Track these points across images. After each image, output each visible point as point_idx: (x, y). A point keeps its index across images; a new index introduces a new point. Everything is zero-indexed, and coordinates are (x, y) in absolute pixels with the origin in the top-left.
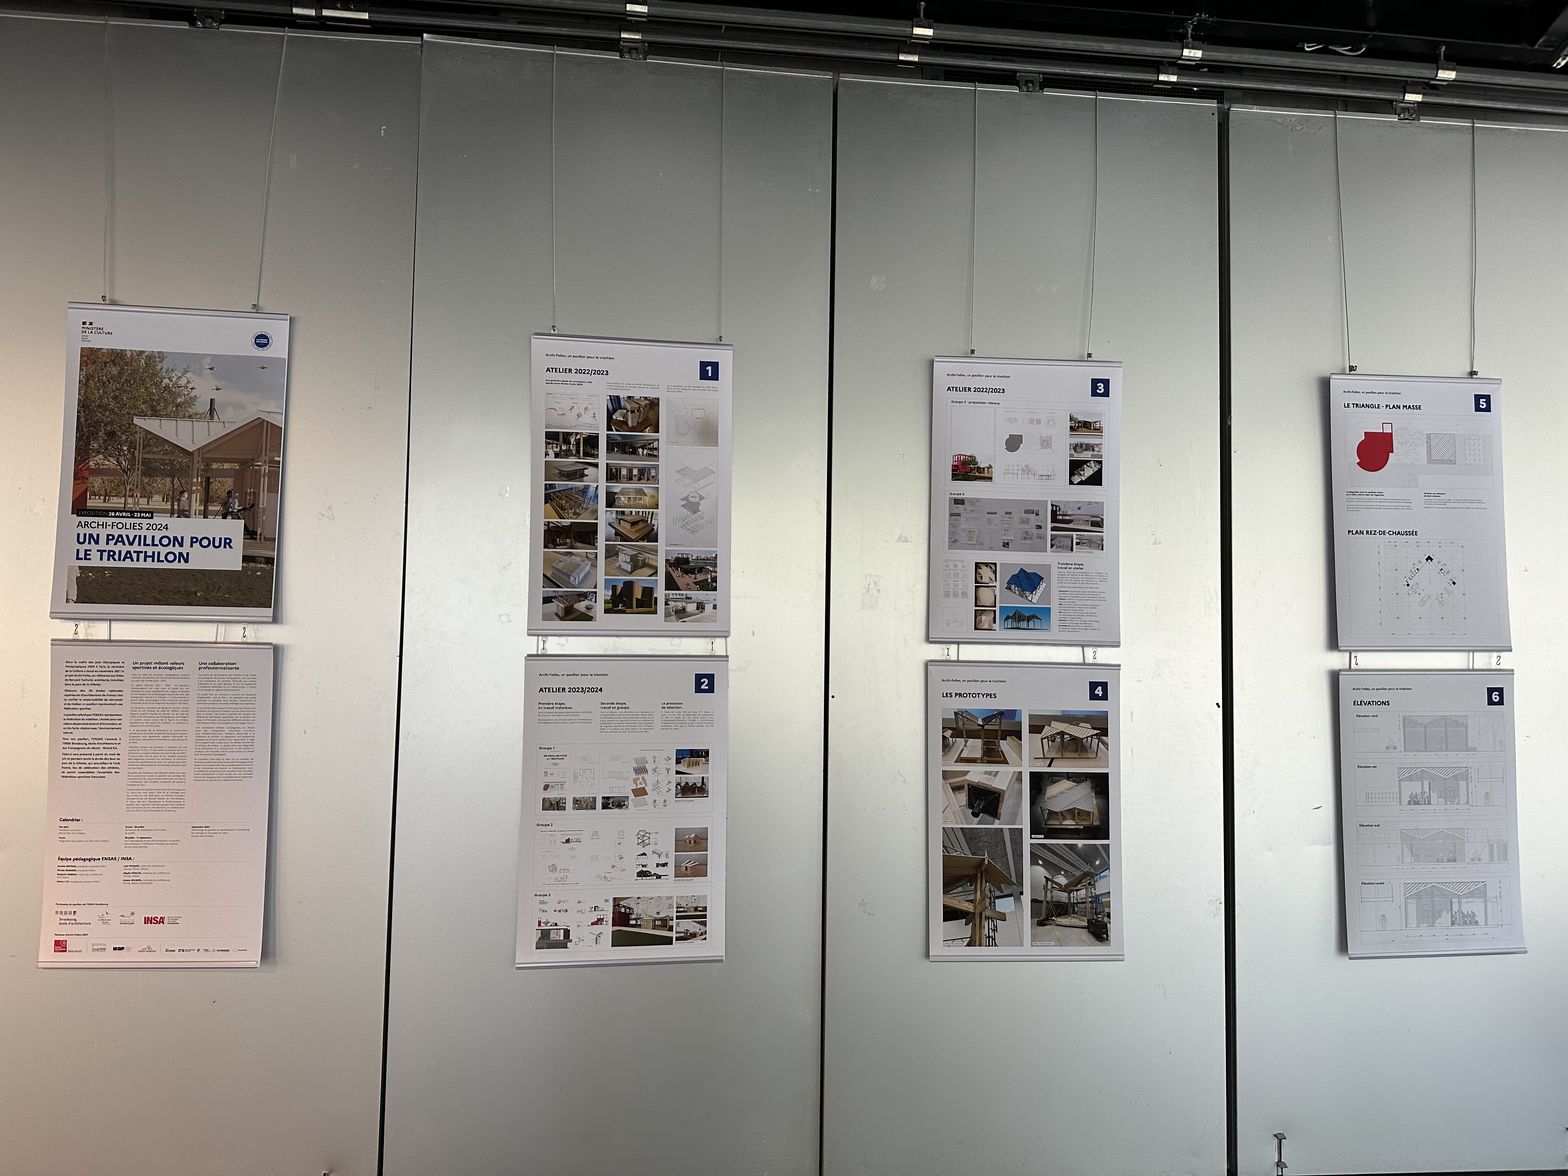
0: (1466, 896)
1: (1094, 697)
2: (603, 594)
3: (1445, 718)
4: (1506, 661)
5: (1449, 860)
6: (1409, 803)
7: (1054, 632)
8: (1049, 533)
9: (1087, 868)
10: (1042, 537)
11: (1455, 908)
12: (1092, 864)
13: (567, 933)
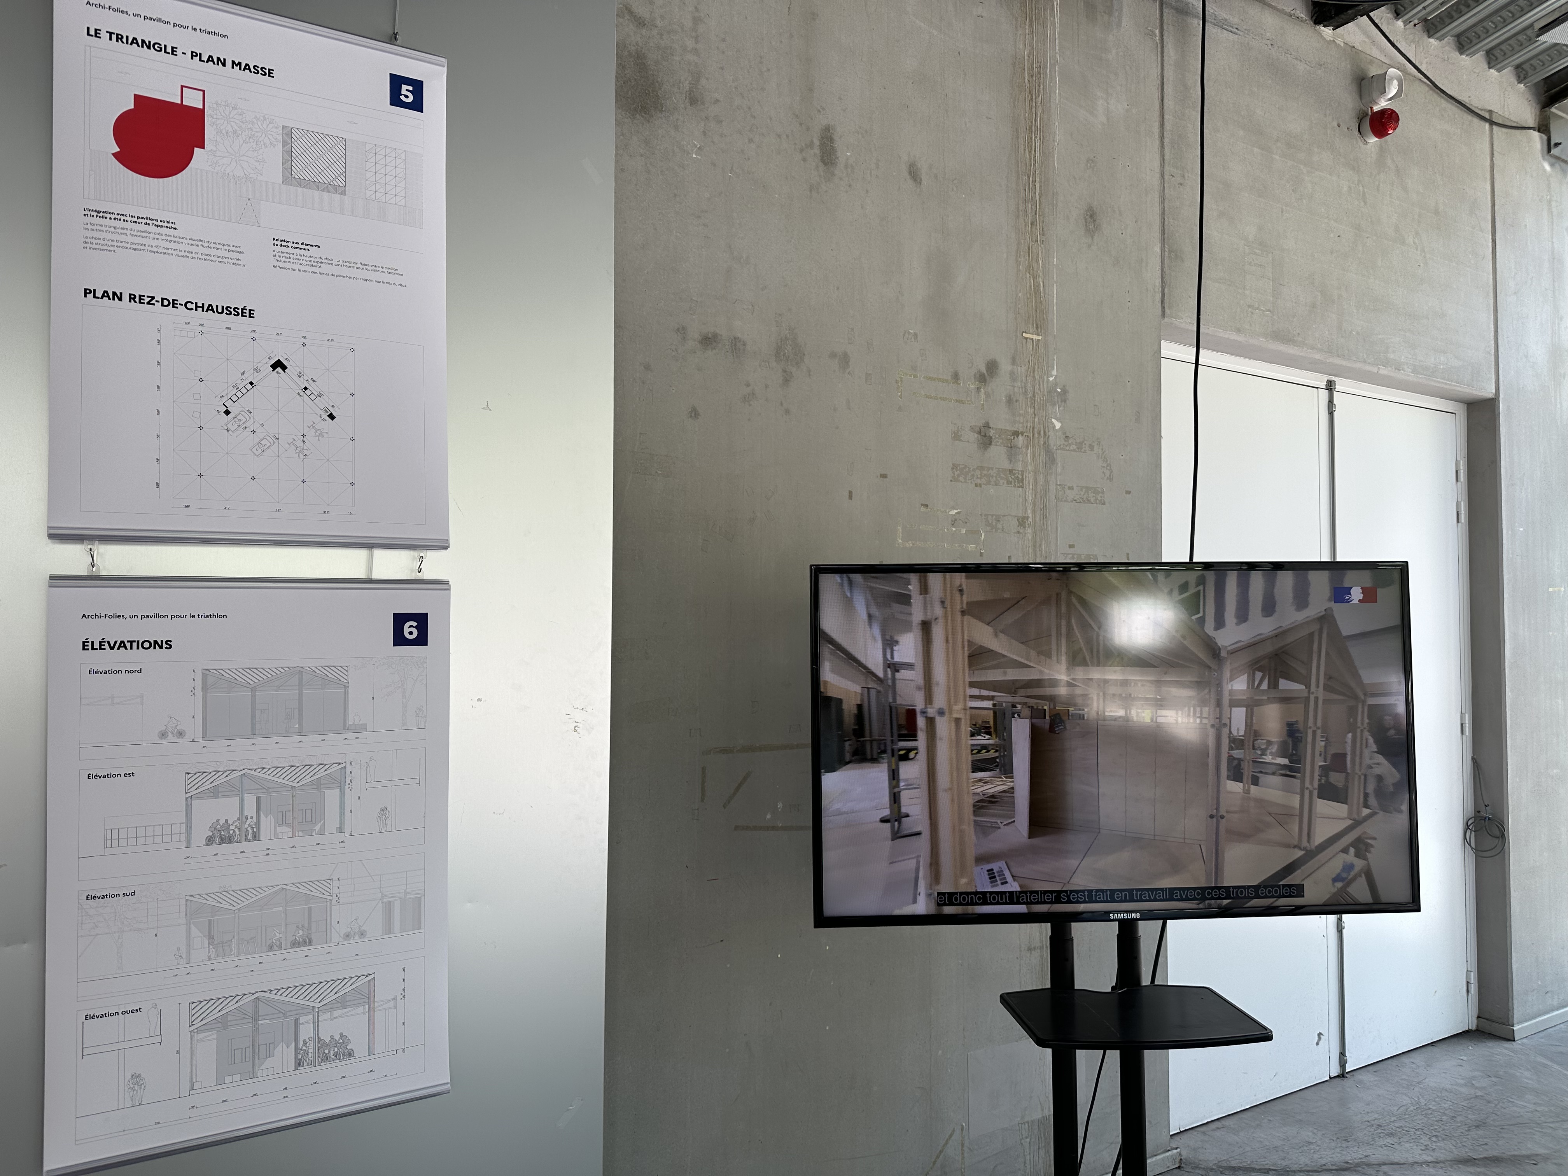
0: (329, 1007)
3: (300, 672)
4: (436, 564)
5: (295, 944)
6: (210, 841)
11: (305, 1032)
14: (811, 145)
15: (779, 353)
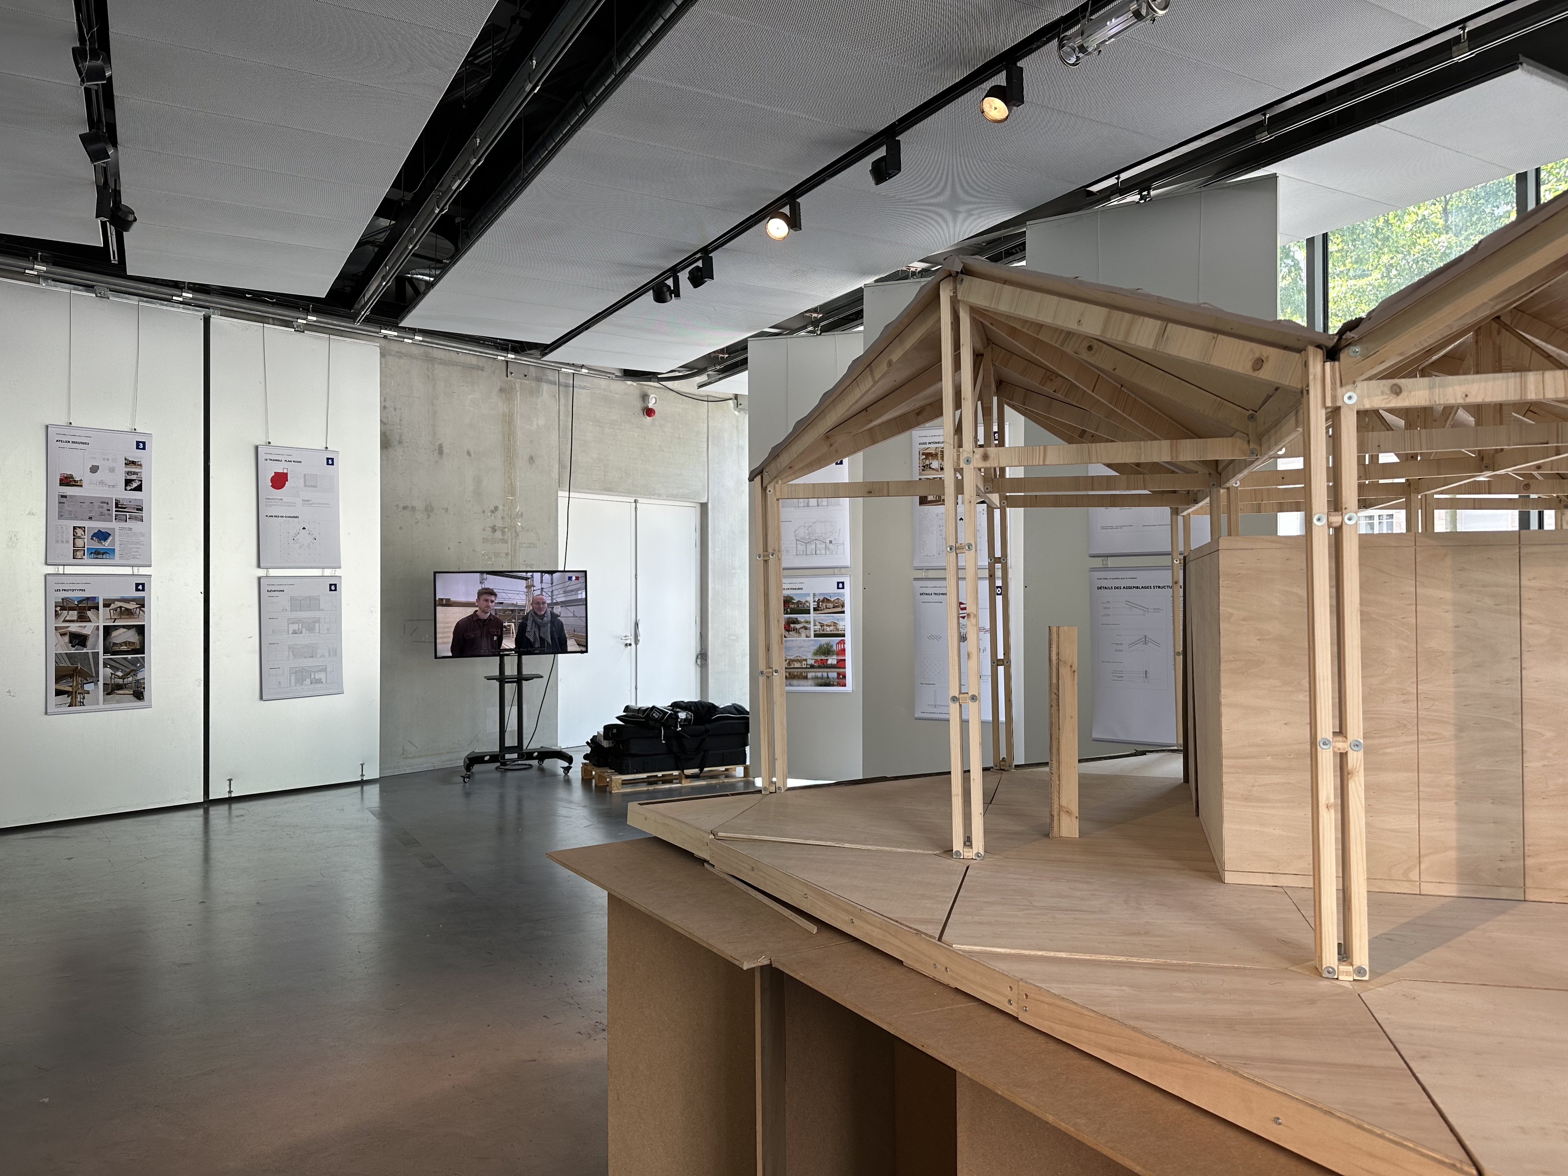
0: (317, 671)
1: (137, 590)
3: (310, 597)
4: (338, 572)
5: (310, 657)
6: (292, 633)
7: (117, 560)
8: (114, 513)
9: (133, 668)
10: (111, 515)
11: (312, 676)
12: (136, 666)
14: (435, 450)
15: (426, 509)
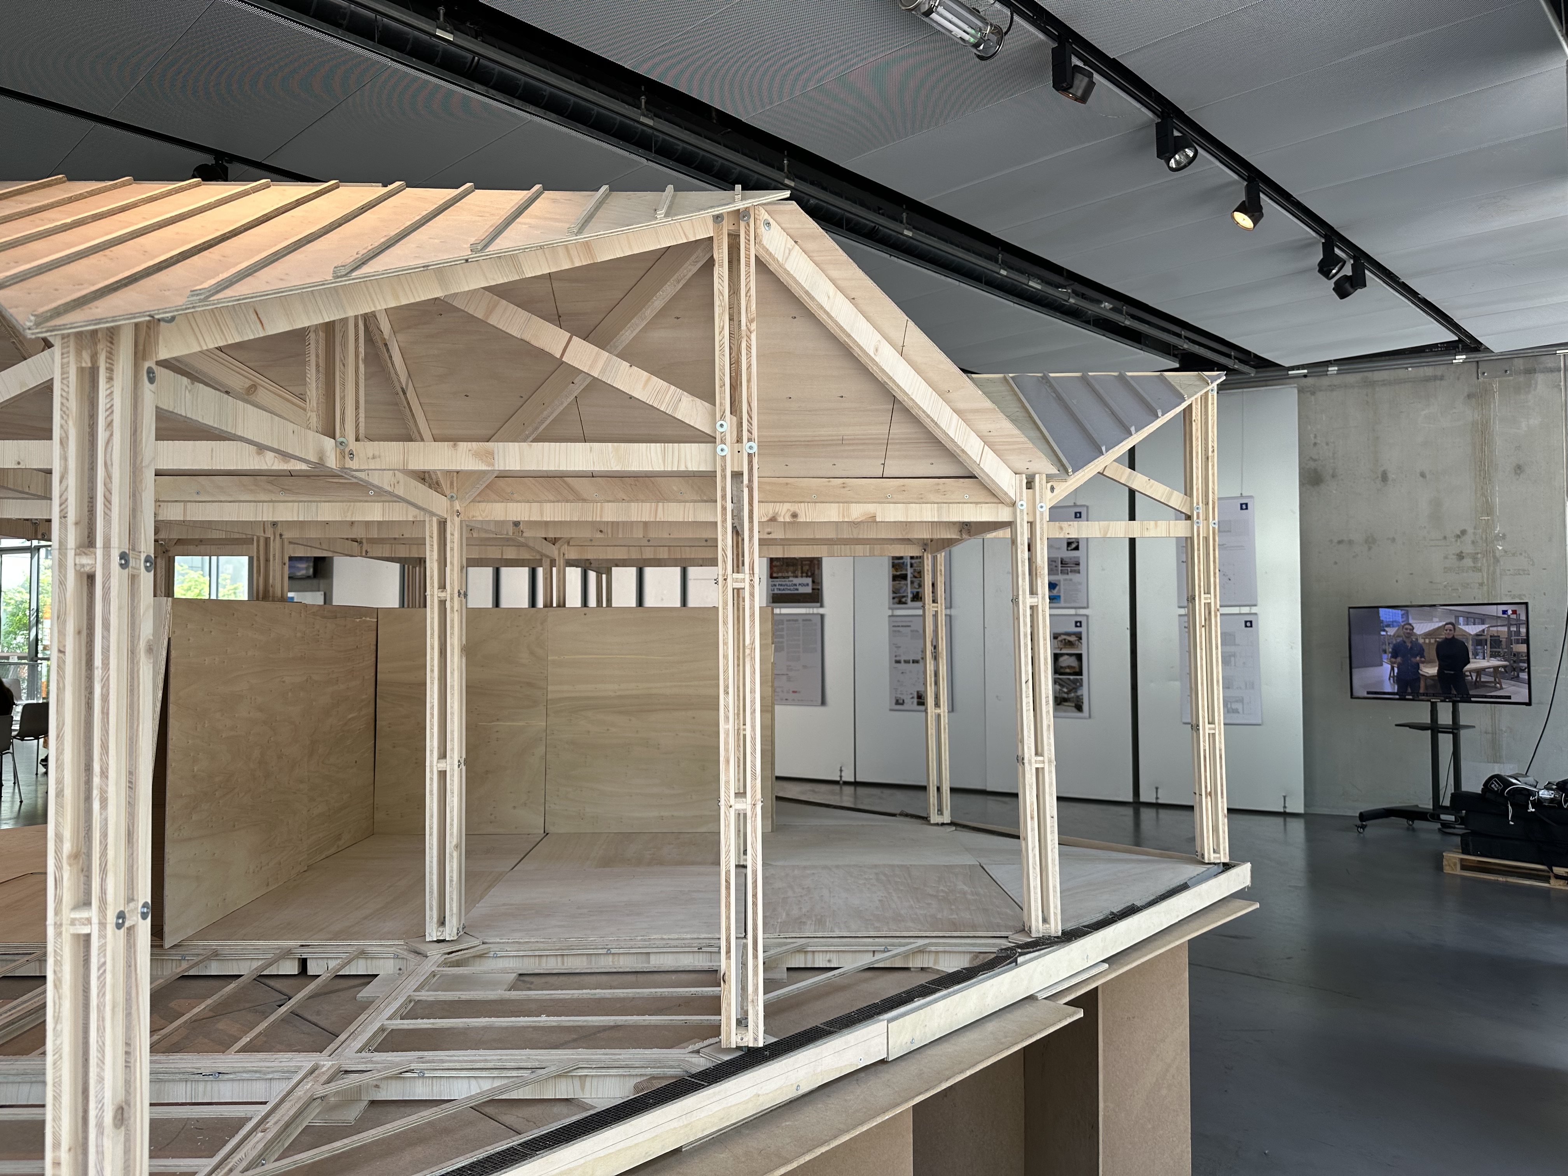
0: (1234, 702)
1: (1076, 626)
2: (910, 596)
4: (1254, 610)
7: (1062, 604)
8: (1060, 568)
9: (1074, 686)
10: (1057, 570)
12: (1076, 684)
13: (903, 701)
14: (1378, 478)
15: (1366, 541)
